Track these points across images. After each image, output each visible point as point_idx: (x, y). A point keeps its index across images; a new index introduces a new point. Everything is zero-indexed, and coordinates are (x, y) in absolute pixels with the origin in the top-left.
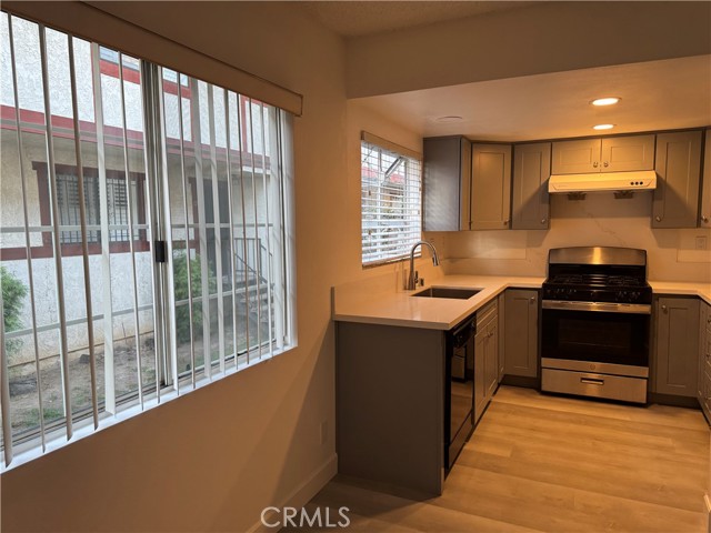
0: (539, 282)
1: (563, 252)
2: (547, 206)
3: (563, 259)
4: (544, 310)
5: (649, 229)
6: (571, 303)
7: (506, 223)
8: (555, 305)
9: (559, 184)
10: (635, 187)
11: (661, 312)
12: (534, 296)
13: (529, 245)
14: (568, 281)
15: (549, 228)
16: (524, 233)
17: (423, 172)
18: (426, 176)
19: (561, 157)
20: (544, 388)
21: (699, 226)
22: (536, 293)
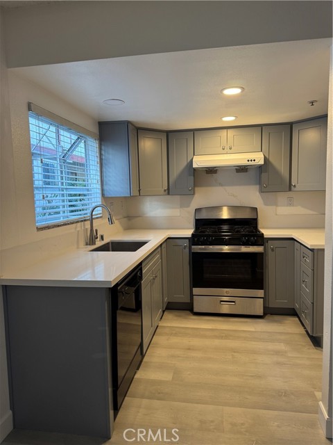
0: (189, 233)
1: (204, 211)
2: (192, 177)
3: (204, 215)
4: (193, 253)
5: (258, 193)
6: (211, 247)
7: (165, 190)
8: (200, 249)
9: (200, 162)
10: (250, 163)
11: (270, 251)
12: (186, 243)
13: (182, 206)
14: (209, 231)
15: (194, 194)
16: (178, 197)
17: (100, 149)
18: (103, 152)
19: (201, 142)
20: (196, 310)
21: (290, 190)
22: (188, 240)
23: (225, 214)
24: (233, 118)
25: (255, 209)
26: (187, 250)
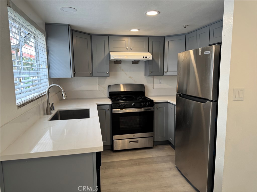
2: (108, 66)
5: (144, 76)
7: (90, 73)
8: (118, 111)
9: (114, 56)
10: (144, 58)
11: (156, 109)
15: (109, 76)
20: (115, 149)
21: (163, 75)
22: (109, 106)
23: (122, 89)
24: (136, 30)
25: (143, 86)
26: (108, 112)
